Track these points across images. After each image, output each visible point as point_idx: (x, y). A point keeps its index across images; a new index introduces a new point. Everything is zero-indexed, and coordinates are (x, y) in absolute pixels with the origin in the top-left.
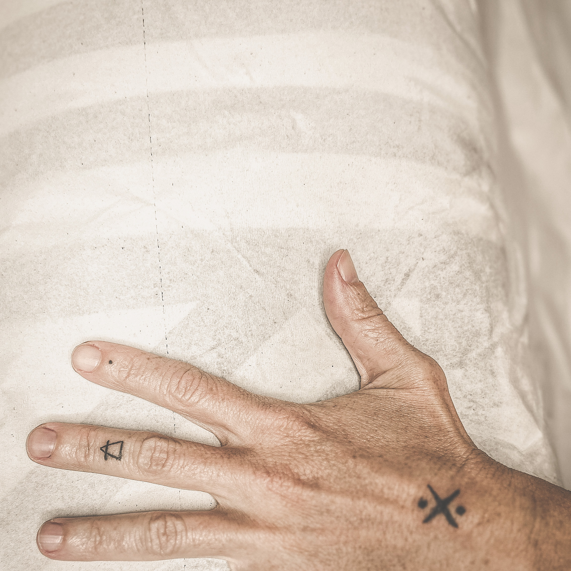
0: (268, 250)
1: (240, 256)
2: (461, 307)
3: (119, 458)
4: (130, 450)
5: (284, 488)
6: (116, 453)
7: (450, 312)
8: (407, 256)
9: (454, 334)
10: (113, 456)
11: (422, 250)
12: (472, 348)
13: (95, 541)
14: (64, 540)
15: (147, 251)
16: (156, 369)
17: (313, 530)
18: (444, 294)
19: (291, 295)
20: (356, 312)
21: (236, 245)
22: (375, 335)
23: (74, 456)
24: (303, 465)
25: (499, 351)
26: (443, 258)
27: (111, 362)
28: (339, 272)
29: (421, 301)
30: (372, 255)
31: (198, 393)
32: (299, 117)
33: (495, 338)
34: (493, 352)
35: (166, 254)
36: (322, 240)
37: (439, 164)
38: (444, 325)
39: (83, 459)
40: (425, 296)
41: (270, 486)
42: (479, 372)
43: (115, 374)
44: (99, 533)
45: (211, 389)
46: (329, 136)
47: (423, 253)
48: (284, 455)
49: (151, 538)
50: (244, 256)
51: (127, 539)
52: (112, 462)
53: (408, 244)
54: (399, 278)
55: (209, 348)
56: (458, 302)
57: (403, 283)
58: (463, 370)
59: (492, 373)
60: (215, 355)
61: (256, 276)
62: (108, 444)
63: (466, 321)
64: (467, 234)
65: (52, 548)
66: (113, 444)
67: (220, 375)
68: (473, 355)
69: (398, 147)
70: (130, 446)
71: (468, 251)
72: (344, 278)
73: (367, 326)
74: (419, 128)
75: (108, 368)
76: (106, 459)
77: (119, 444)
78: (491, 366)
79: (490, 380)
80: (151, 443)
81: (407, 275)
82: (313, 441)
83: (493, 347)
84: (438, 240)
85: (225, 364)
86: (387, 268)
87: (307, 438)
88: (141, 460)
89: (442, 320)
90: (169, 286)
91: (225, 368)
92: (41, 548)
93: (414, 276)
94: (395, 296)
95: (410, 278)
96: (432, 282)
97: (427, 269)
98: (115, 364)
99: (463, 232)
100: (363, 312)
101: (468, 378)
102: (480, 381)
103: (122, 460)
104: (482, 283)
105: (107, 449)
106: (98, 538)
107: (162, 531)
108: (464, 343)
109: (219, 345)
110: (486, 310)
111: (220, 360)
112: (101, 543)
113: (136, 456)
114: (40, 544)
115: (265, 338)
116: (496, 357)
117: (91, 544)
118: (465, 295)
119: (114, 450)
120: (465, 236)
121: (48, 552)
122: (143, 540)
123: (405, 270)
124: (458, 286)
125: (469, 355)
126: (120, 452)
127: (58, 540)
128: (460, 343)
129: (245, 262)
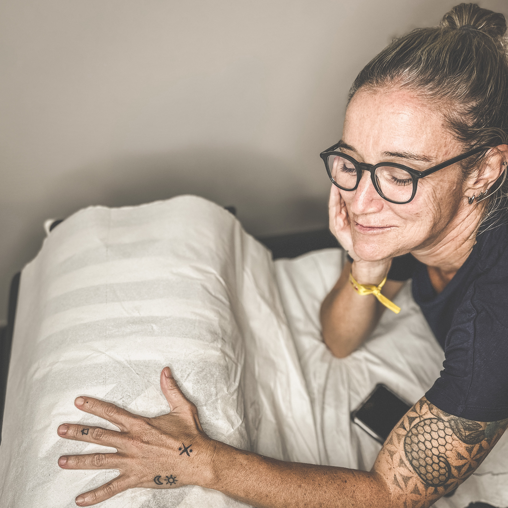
0: (142, 367)
1: (132, 369)
2: (206, 386)
3: (87, 434)
4: (90, 432)
5: (137, 444)
6: (86, 433)
7: (203, 388)
8: (189, 369)
9: (203, 395)
10: (85, 434)
11: (194, 367)
12: (209, 400)
13: (77, 462)
14: (67, 461)
15: (102, 368)
16: (101, 405)
17: (146, 458)
18: (201, 381)
19: (149, 381)
20: (169, 387)
21: (131, 366)
22: (175, 395)
23: (73, 433)
24: (144, 437)
25: (219, 401)
26: (200, 370)
27: (87, 402)
28: (165, 374)
29: (193, 383)
30: (177, 368)
31: (113, 413)
32: (154, 326)
33: (218, 397)
34: (217, 401)
35: (108, 369)
36: (160, 364)
37: (201, 339)
38: (200, 392)
39: (75, 435)
40: (194, 382)
41: (133, 443)
42: (211, 408)
43: (89, 406)
44: (78, 459)
45: (118, 411)
46: (164, 331)
47: (194, 368)
48: (139, 433)
49: (94, 460)
50: (133, 369)
51: (87, 461)
52: (84, 435)
53: (189, 365)
54: (186, 376)
55: (120, 399)
56: (205, 385)
57: (187, 378)
58: (206, 407)
59: (216, 408)
60: (122, 401)
61: (137, 375)
62: (84, 430)
63: (208, 391)
64: (210, 362)
65: (63, 464)
66: (85, 429)
67: (123, 408)
68: (210, 402)
69: (186, 334)
70: (90, 430)
71: (210, 368)
72: (166, 376)
73: (173, 392)
74: (194, 328)
75: (86, 404)
76: (83, 435)
77: (87, 430)
78: (216, 406)
79: (215, 411)
80: (97, 430)
81: (189, 375)
82: (149, 429)
83: (217, 400)
84: (199, 364)
85: (125, 404)
86: (182, 372)
87: (147, 428)
88: (93, 435)
89: (200, 390)
90: (108, 379)
91: (125, 405)
92: (59, 464)
93: (191, 375)
94: (184, 382)
95: (190, 376)
96: (197, 377)
97: (195, 373)
98: (89, 403)
99: (208, 361)
100: (172, 387)
101: (208, 410)
102: (212, 411)
103: (88, 435)
104: (214, 378)
105: (83, 431)
106: (78, 461)
107: (98, 458)
108: (207, 398)
109: (123, 397)
110: (215, 387)
111: (123, 403)
112: (78, 462)
113: (92, 434)
114: (59, 463)
115: (139, 395)
116: (218, 403)
117: (75, 463)
118: (208, 382)
119: (86, 432)
120: (209, 363)
121: (61, 466)
122: (92, 461)
123: (188, 373)
124: (205, 379)
125: (208, 402)
126: (87, 432)
127: (65, 461)
128: (205, 398)
129: (134, 371)
